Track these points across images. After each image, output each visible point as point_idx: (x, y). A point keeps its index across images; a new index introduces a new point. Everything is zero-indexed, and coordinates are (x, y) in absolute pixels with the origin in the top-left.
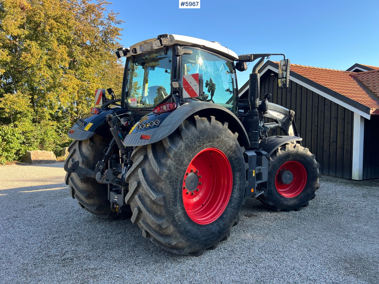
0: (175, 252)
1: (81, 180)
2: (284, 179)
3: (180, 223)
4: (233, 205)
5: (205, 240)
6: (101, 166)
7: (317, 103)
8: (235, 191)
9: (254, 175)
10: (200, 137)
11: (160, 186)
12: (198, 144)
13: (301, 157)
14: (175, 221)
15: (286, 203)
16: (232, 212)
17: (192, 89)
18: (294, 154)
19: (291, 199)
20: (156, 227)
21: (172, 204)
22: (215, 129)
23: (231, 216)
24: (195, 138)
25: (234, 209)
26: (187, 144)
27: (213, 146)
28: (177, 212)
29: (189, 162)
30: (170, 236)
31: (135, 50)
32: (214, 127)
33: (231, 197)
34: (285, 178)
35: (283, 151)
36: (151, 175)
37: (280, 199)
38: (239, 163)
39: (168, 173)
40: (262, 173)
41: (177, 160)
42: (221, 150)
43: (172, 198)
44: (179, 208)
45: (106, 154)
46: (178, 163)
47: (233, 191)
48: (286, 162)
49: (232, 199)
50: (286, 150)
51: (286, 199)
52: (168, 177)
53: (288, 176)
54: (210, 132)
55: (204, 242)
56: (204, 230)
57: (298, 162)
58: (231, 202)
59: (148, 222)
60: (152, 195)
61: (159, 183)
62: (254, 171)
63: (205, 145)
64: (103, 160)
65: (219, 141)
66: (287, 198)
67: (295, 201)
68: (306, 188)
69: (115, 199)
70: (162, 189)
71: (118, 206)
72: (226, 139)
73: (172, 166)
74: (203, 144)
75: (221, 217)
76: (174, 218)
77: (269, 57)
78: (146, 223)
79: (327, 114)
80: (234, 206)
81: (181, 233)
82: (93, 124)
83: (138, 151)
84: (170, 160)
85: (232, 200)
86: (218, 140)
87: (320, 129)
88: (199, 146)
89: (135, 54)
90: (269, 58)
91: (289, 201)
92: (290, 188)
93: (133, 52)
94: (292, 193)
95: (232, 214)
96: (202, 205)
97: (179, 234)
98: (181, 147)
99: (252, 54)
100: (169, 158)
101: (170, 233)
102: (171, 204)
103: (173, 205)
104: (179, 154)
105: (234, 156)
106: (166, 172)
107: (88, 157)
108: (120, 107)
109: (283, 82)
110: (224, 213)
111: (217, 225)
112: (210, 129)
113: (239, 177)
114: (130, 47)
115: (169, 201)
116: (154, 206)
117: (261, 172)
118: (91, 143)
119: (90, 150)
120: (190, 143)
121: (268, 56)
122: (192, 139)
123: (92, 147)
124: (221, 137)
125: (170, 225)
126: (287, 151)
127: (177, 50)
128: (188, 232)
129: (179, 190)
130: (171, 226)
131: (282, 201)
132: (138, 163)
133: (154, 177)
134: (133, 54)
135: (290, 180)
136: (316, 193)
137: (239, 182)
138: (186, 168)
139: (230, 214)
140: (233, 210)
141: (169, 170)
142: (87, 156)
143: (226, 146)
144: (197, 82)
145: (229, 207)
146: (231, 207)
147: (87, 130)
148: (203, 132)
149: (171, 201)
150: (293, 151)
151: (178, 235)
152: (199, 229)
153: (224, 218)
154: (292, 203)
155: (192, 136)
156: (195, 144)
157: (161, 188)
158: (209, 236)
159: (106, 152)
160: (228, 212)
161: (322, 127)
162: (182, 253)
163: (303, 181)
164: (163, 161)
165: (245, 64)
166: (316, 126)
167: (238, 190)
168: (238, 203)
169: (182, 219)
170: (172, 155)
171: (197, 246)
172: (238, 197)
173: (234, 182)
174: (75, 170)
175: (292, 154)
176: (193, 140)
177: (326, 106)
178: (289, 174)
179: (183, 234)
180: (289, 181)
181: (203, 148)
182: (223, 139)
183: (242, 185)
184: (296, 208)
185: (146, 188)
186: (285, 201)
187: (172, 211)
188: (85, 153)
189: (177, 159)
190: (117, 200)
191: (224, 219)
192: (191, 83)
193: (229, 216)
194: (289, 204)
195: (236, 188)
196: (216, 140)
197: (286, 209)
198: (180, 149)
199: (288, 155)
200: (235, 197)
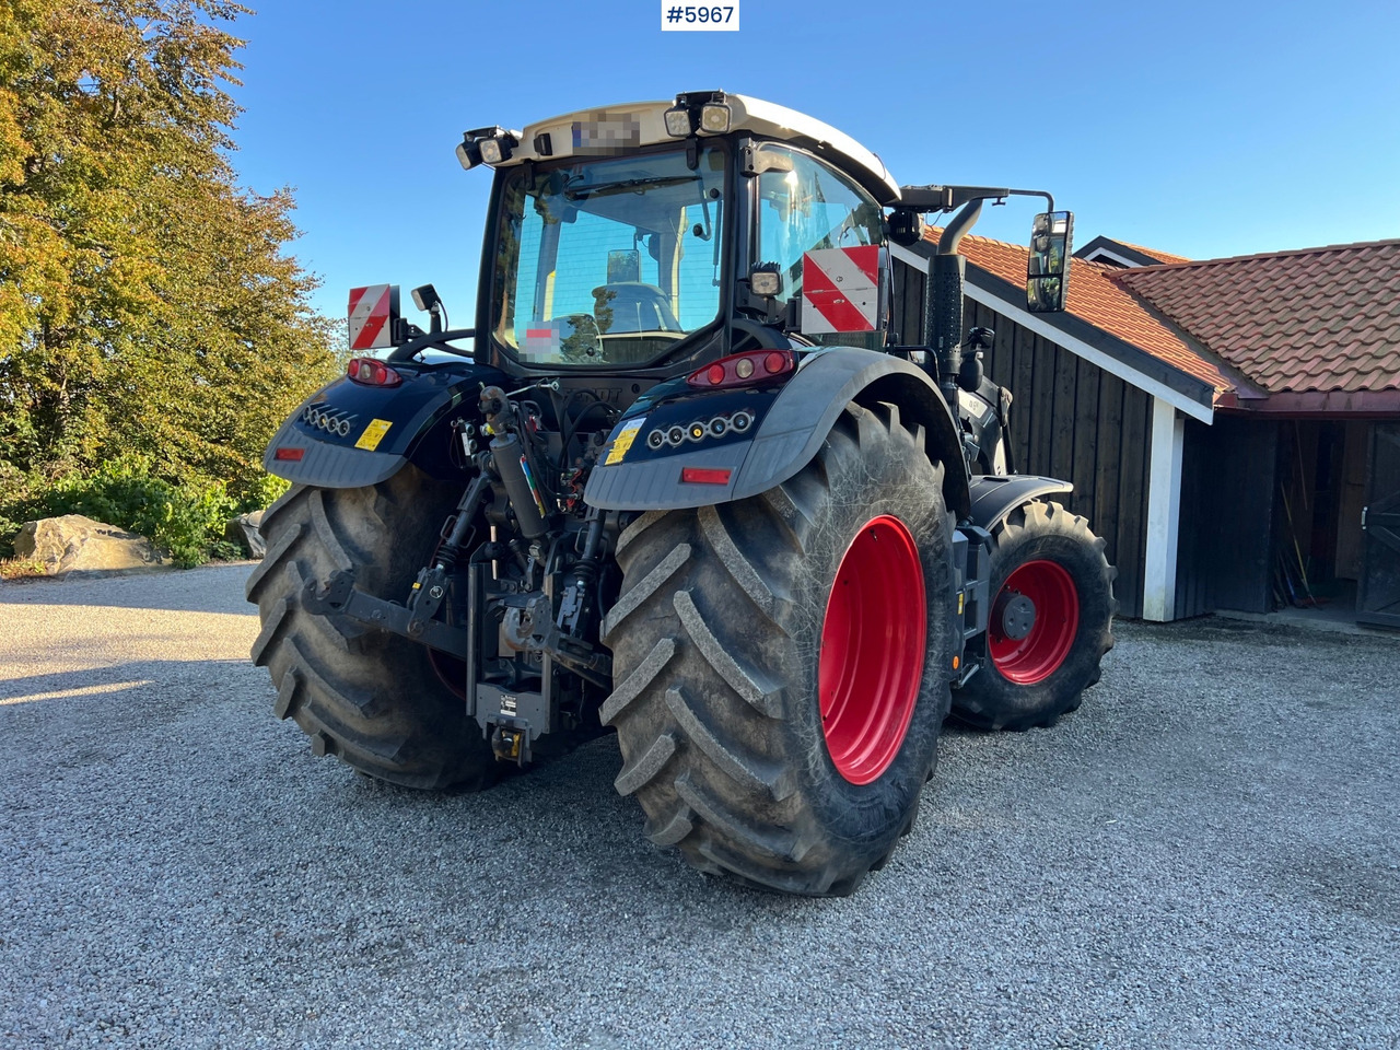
0: (790, 884)
1: (348, 644)
2: (1010, 623)
3: (816, 783)
4: (926, 713)
6: (435, 589)
7: (1030, 366)
8: (931, 667)
9: (960, 609)
10: (867, 477)
11: (770, 653)
12: (860, 501)
13: (1067, 546)
14: (808, 774)
15: (1019, 701)
16: (925, 737)
17: (846, 300)
18: (1048, 536)
19: (1032, 689)
20: (745, 801)
21: (803, 714)
22: (899, 449)
24: (858, 482)
25: (931, 727)
26: (839, 501)
27: (889, 508)
28: (811, 745)
30: (789, 831)
31: (544, 142)
32: (898, 443)
33: (922, 685)
34: (1012, 620)
35: (1017, 528)
36: (730, 613)
37: (1004, 689)
38: (945, 571)
39: (793, 606)
40: (976, 602)
41: (815, 557)
42: (906, 523)
43: (802, 695)
44: (815, 729)
45: (452, 541)
46: (818, 569)
47: (926, 666)
48: (1023, 565)
49: (925, 692)
50: (1027, 523)
51: (1020, 691)
52: (795, 618)
53: (1022, 610)
54: (889, 457)
55: (868, 843)
56: (865, 803)
57: (1057, 563)
58: (923, 705)
59: (712, 783)
60: (747, 685)
61: (766, 644)
62: (961, 597)
63: (873, 505)
64: (440, 566)
65: (906, 490)
66: (1021, 687)
67: (1045, 693)
68: (1074, 649)
69: (503, 712)
70: (776, 664)
71: (517, 738)
72: (922, 484)
73: (805, 582)
74: (872, 500)
75: (900, 759)
76: (806, 764)
77: (1002, 200)
78: (703, 787)
79: (1064, 404)
80: (930, 716)
81: (819, 816)
82: (390, 424)
83: (650, 527)
84: (796, 558)
85: (923, 696)
86: (903, 487)
87: (1040, 456)
88: (862, 510)
89: (542, 158)
90: (1004, 204)
91: (1027, 696)
92: (1021, 654)
93: (537, 148)
94: (1030, 670)
95: (924, 745)
97: (814, 823)
98: (824, 513)
99: (951, 187)
100: (794, 551)
101: (791, 819)
102: (800, 715)
103: (804, 720)
104: (821, 536)
105: (934, 548)
106: (787, 603)
107: (371, 553)
108: (471, 361)
109: (1044, 289)
110: (906, 742)
111: (892, 784)
112: (888, 449)
113: (943, 618)
114: (526, 131)
115: (796, 706)
116: (746, 723)
117: (975, 599)
118: (383, 500)
119: (377, 528)
120: (846, 500)
121: (999, 198)
122: (849, 482)
123: (387, 515)
124: (912, 477)
125: (795, 790)
126: (1030, 527)
127: (749, 152)
128: (834, 811)
130: (798, 793)
131: (1009, 696)
132: (668, 573)
133: (746, 620)
134: (535, 156)
135: (1025, 625)
136: (1103, 663)
137: (941, 635)
139: (920, 747)
140: (927, 732)
141: (797, 594)
142: (367, 549)
143: (918, 508)
144: (869, 276)
145: (916, 721)
146: (923, 723)
147: (373, 449)
148: (874, 456)
149: (801, 705)
150: (1045, 528)
151: (812, 825)
153: (908, 760)
154: (1035, 700)
155: (851, 474)
156: (855, 502)
157: (775, 660)
158: (880, 826)
159: (449, 534)
160: (917, 737)
161: (1046, 445)
162: (815, 887)
163: (1065, 628)
164: (775, 563)
165: (920, 221)
166: (1024, 444)
167: (939, 663)
168: (938, 706)
169: (821, 770)
170: (802, 540)
171: (851, 859)
172: (938, 687)
173: (928, 634)
174: (339, 605)
175: (1044, 537)
176: (851, 487)
177: (1060, 376)
178: (1024, 605)
179: (823, 820)
180: (1024, 628)
181: (867, 517)
182: (915, 484)
183: (949, 643)
184: (1044, 718)
185: (718, 661)
186: (1016, 697)
187: (802, 739)
188: (356, 541)
189: (816, 553)
190: (513, 714)
191: (909, 765)
192: (841, 279)
193: (919, 752)
194: (1028, 705)
195: (932, 654)
196: (900, 487)
197: (1020, 722)
198: (822, 521)
199: (1032, 542)
200: (930, 686)
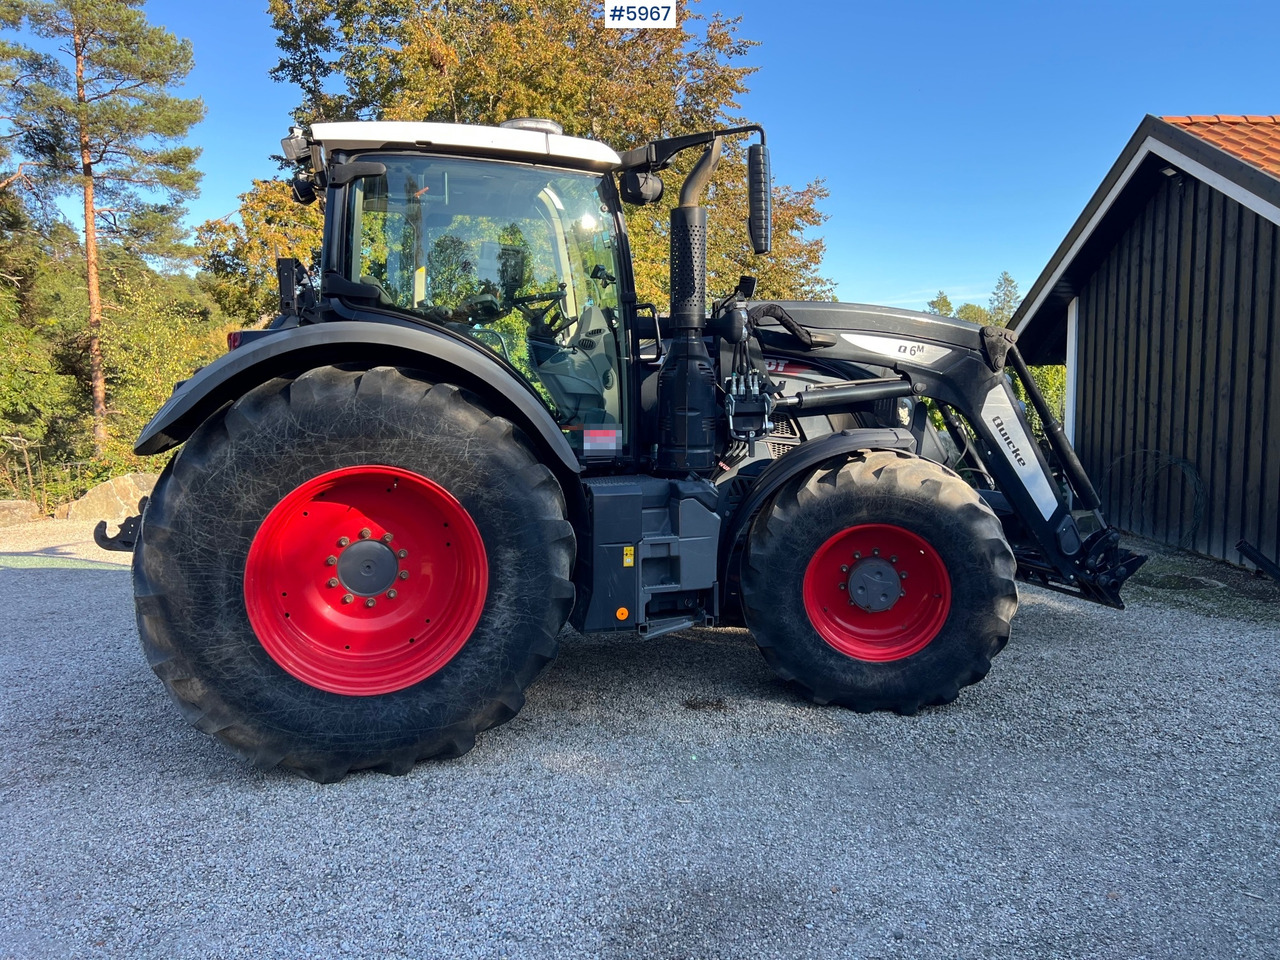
2: (860, 591)
3: (227, 677)
4: (486, 649)
5: (336, 739)
8: (498, 608)
9: (628, 561)
10: (304, 433)
11: (152, 568)
12: (298, 454)
13: (909, 510)
15: (849, 678)
16: (481, 671)
18: (875, 498)
19: (876, 667)
21: (193, 619)
22: (375, 409)
23: (472, 683)
24: (283, 436)
25: (491, 663)
26: (248, 452)
27: (378, 460)
28: (211, 645)
29: (270, 505)
32: (373, 402)
33: (482, 623)
34: (861, 588)
37: (825, 660)
38: (513, 519)
39: (172, 533)
40: (677, 559)
41: (205, 496)
43: (189, 604)
44: (227, 634)
46: (211, 506)
47: (489, 606)
49: (487, 630)
50: (840, 481)
52: (174, 542)
53: (878, 578)
54: (352, 415)
55: (333, 744)
56: (343, 710)
57: (906, 529)
58: (481, 641)
61: (150, 560)
62: (629, 550)
63: (336, 457)
65: (403, 445)
66: (858, 662)
67: (891, 675)
70: (156, 577)
72: (436, 439)
73: (188, 515)
74: (327, 452)
75: (431, 683)
76: (202, 659)
80: (490, 653)
81: (232, 703)
84: (182, 496)
85: (483, 633)
86: (396, 441)
88: (306, 461)
91: (862, 674)
94: (890, 647)
95: (476, 679)
96: (412, 641)
97: (225, 706)
98: (222, 461)
101: (197, 699)
102: (189, 619)
103: (197, 623)
104: (214, 480)
105: (486, 496)
106: (164, 531)
111: (405, 703)
112: (351, 409)
113: (516, 564)
115: (181, 611)
117: (674, 554)
120: (260, 451)
122: (266, 437)
124: (412, 432)
125: (191, 676)
126: (845, 485)
129: (224, 585)
130: (195, 680)
131: (832, 669)
135: (884, 595)
137: (514, 580)
138: (259, 524)
139: (467, 678)
140: (485, 667)
141: (178, 524)
145: (469, 655)
146: (479, 657)
149: (189, 611)
150: (867, 488)
151: (225, 709)
152: (318, 705)
154: (875, 680)
155: (269, 431)
156: (282, 453)
158: (356, 731)
160: (464, 669)
167: (510, 605)
168: (506, 645)
169: (239, 667)
170: (186, 483)
171: (305, 751)
172: (509, 628)
173: (493, 576)
175: (868, 498)
176: (270, 440)
178: (879, 573)
179: (241, 708)
180: (882, 599)
181: (331, 465)
182: (419, 439)
183: (530, 589)
186: (844, 671)
187: (192, 638)
189: (206, 493)
191: (441, 691)
193: (465, 683)
194: (861, 684)
195: (500, 596)
196: (385, 441)
198: (216, 468)
199: (848, 502)
200: (495, 626)
